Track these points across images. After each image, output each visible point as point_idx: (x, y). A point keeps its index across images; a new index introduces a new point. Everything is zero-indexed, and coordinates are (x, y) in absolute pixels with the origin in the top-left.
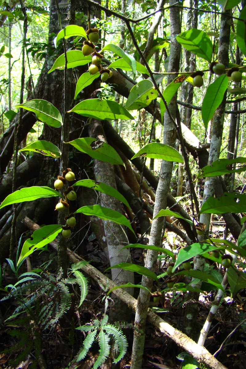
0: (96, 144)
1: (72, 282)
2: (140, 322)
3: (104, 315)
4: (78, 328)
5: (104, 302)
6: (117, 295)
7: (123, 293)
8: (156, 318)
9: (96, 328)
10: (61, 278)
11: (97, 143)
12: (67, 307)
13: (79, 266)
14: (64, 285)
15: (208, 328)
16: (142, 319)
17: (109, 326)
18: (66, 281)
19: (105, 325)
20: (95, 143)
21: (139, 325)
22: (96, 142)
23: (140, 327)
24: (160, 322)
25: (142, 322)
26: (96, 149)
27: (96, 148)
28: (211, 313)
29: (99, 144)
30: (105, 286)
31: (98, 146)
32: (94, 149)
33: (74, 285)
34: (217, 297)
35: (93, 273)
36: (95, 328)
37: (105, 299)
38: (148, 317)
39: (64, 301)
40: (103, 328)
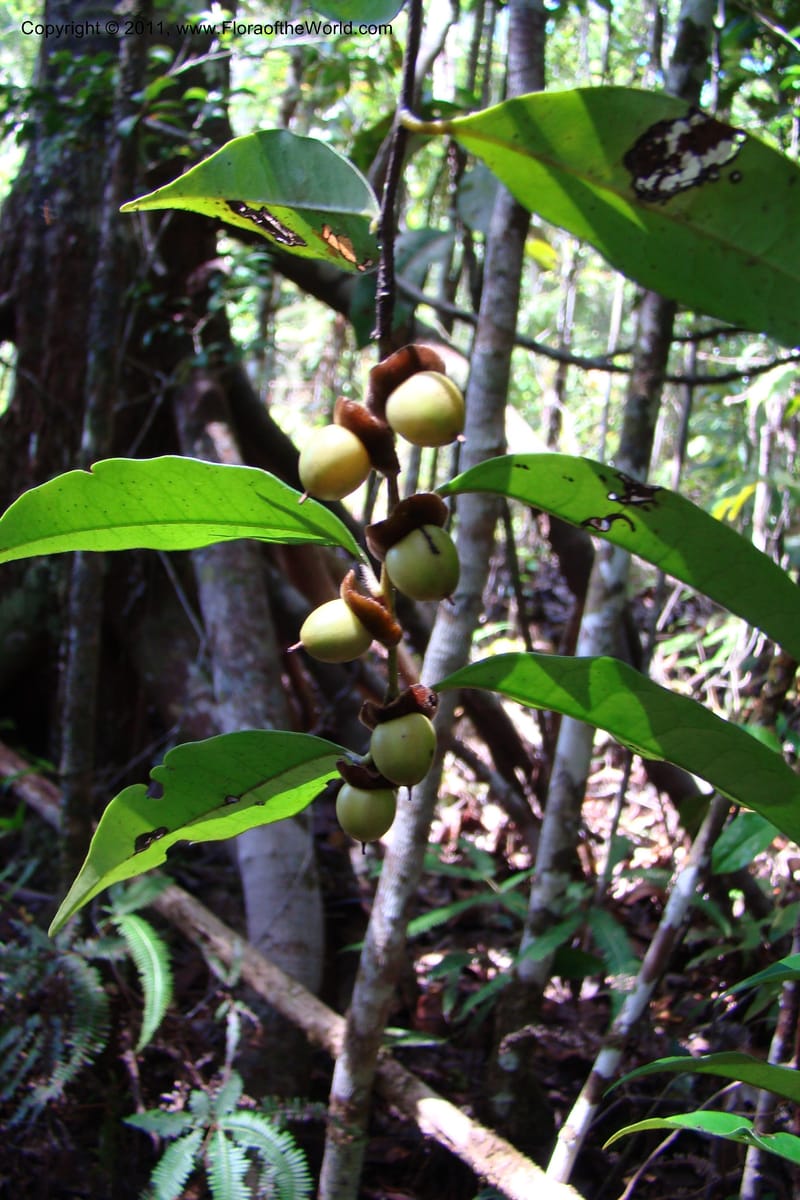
0: (672, 148)
1: (112, 954)
2: (351, 1099)
3: (225, 1071)
4: (132, 1121)
5: (224, 1024)
6: (271, 996)
7: (289, 990)
8: (408, 1083)
9: (200, 1122)
10: (74, 940)
11: (687, 143)
12: (93, 1041)
13: (137, 897)
14: (83, 964)
15: (585, 1124)
16: (357, 1088)
17: (245, 1118)
18: (91, 947)
19: (229, 1113)
20: (672, 139)
21: (347, 1110)
22: (680, 128)
23: (351, 1115)
24: (420, 1097)
25: (358, 1099)
26: (667, 196)
27: (668, 184)
28: (598, 1077)
29: (700, 151)
30: (227, 966)
31: (692, 167)
32: (656, 195)
33: (119, 962)
34: (621, 1024)
35: (184, 918)
36: (193, 1123)
37: (228, 1011)
38: (379, 1079)
39: (84, 1023)
40: (222, 1123)
